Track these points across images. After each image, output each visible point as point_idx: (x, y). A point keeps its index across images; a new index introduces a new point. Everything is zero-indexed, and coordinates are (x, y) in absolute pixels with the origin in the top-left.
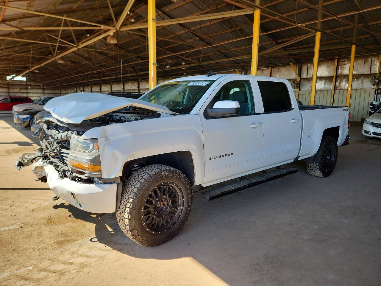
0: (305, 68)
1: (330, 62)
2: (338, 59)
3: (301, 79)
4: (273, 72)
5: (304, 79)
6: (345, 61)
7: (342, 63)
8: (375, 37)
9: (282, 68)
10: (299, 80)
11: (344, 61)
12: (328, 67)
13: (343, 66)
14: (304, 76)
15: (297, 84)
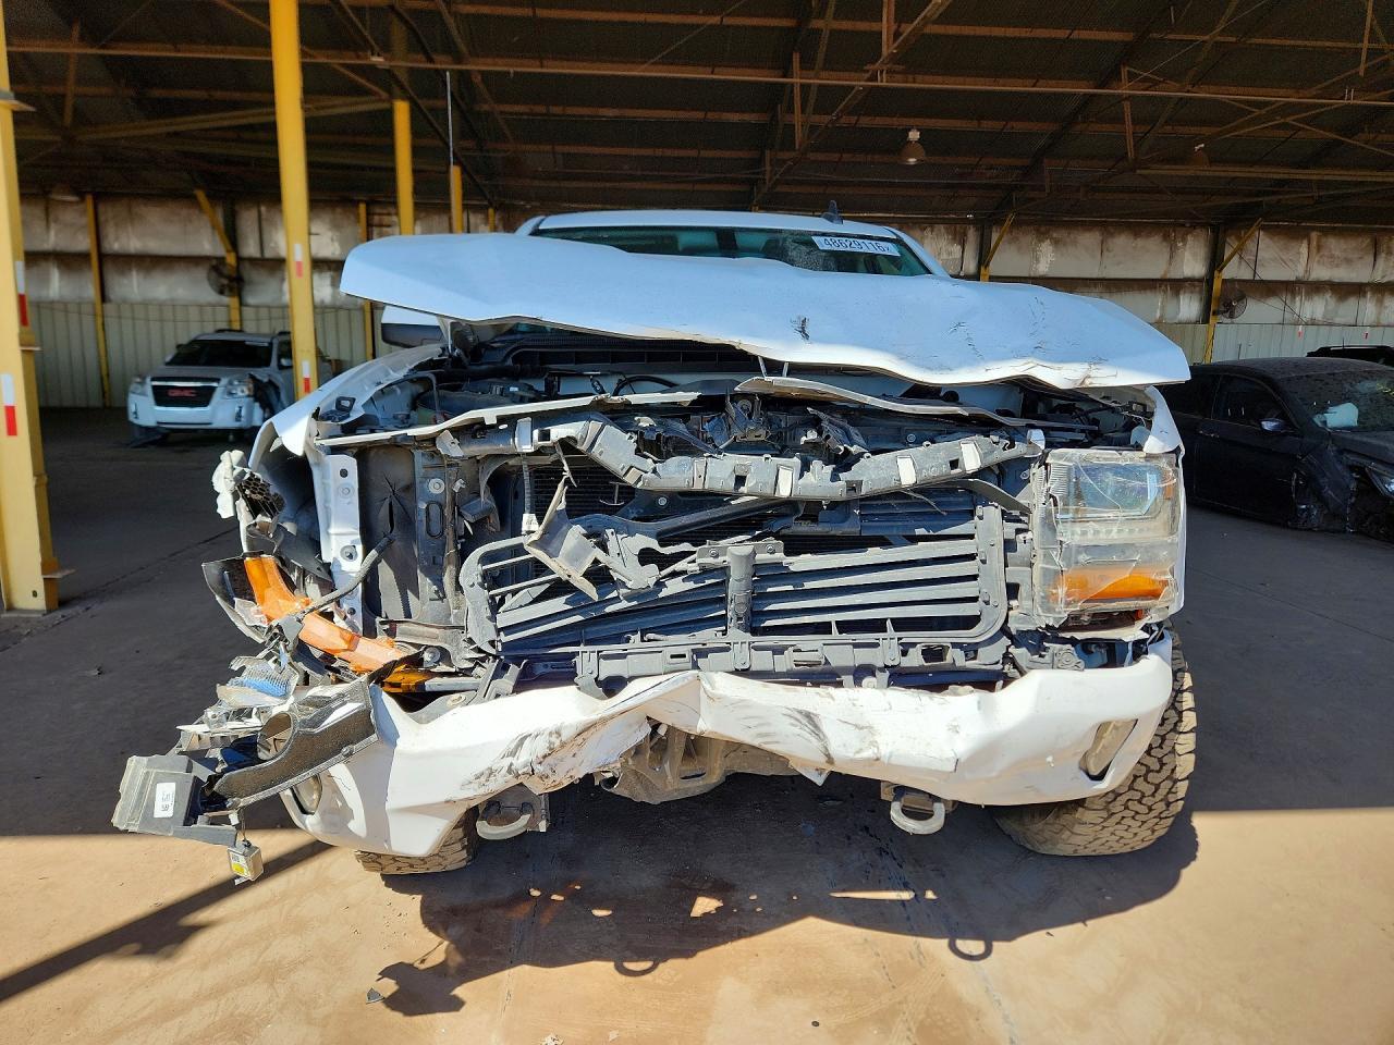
0: (248, 220)
1: (339, 210)
2: (368, 204)
3: (239, 259)
4: (107, 221)
5: (252, 261)
6: (389, 214)
7: (380, 220)
8: (488, 151)
9: (145, 205)
10: (231, 259)
11: (385, 211)
12: (336, 226)
13: (385, 229)
14: (250, 249)
15: (231, 279)
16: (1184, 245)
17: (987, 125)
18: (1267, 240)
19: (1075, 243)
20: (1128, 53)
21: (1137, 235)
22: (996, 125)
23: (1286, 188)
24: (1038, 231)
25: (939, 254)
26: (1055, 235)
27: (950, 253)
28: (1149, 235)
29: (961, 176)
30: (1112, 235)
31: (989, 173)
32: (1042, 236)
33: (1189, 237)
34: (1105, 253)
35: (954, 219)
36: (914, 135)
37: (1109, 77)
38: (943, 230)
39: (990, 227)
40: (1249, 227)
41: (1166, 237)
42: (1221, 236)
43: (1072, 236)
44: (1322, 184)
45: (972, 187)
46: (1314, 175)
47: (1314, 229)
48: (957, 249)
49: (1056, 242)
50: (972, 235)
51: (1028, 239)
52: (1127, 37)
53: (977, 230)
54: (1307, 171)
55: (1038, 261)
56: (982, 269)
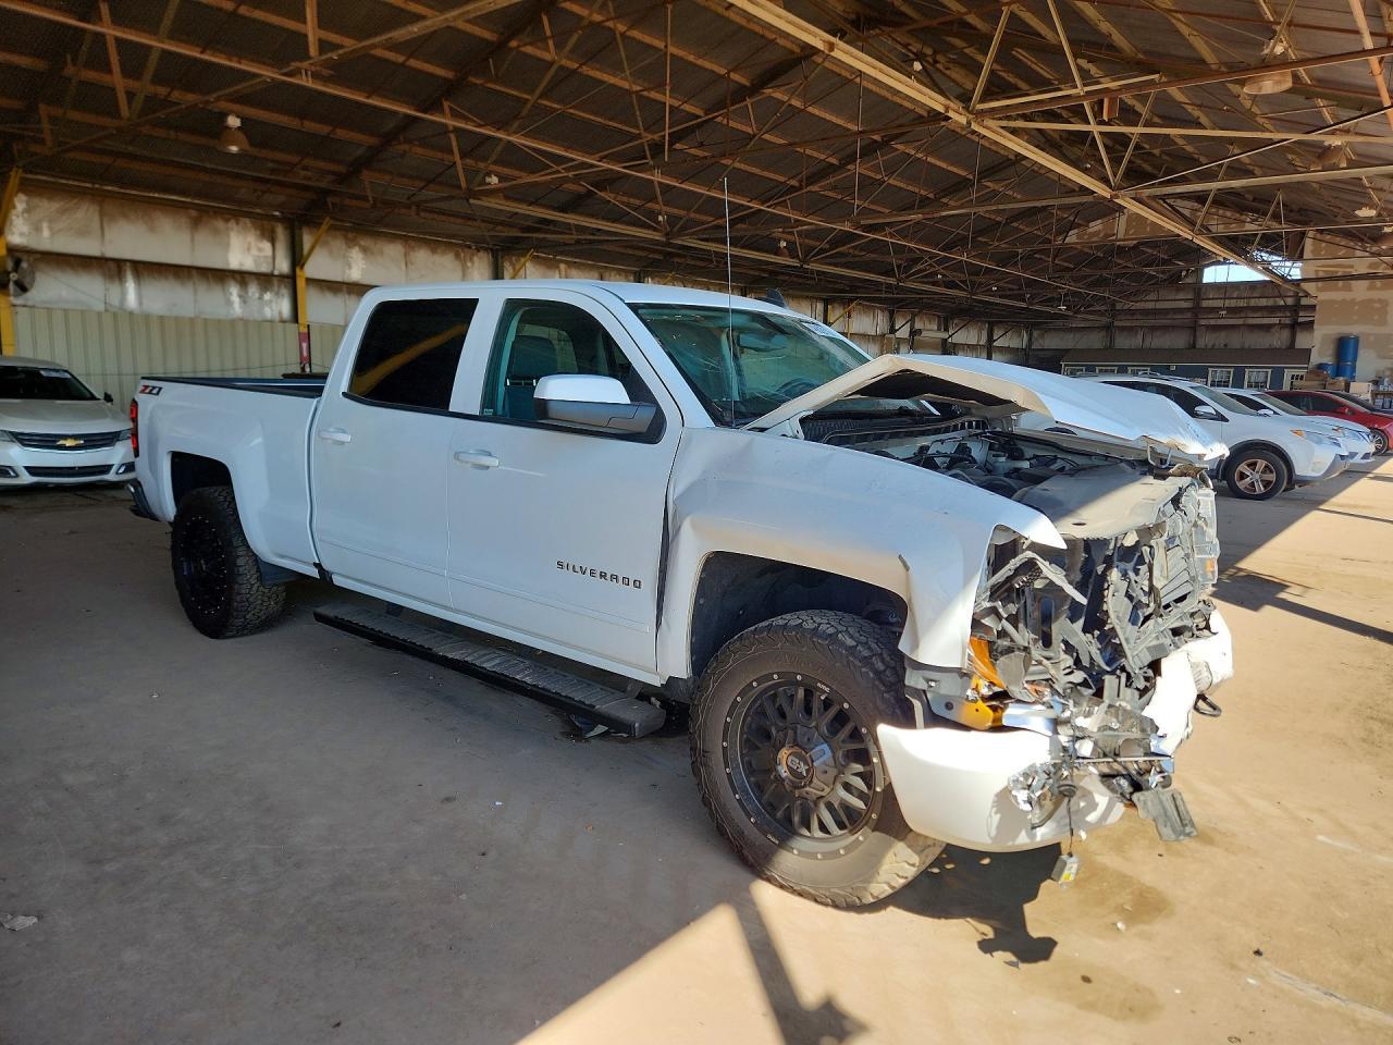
16: (473, 263)
17: (311, 126)
18: (534, 270)
19: (381, 253)
20: (450, 89)
21: (434, 251)
22: (324, 129)
23: (551, 227)
24: (346, 238)
25: (249, 249)
26: (362, 243)
27: (260, 250)
28: (444, 253)
29: (273, 171)
30: (413, 248)
31: (303, 173)
32: (350, 243)
33: (475, 258)
34: (409, 265)
35: (258, 214)
36: (234, 121)
37: (433, 106)
38: (249, 225)
39: (300, 229)
40: (524, 255)
41: (457, 256)
42: (500, 261)
43: (378, 246)
44: (581, 229)
45: (281, 184)
46: (571, 219)
47: (562, 261)
48: (267, 246)
49: (365, 250)
50: (281, 233)
51: (338, 243)
52: (450, 75)
53: (286, 228)
54: (566, 215)
55: (350, 267)
56: (298, 270)
